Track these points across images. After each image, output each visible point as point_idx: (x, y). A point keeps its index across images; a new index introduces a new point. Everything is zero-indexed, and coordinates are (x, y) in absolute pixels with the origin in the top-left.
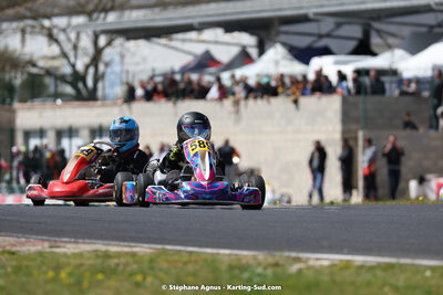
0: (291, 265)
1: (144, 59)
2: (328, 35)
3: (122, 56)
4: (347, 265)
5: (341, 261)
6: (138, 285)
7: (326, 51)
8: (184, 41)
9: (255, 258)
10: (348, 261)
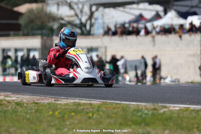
0: (161, 109)
1: (113, 17)
2: (196, 7)
3: (103, 16)
4: (187, 109)
5: (185, 107)
6: (90, 118)
7: (195, 14)
8: (131, 9)
9: (145, 106)
10: (188, 108)
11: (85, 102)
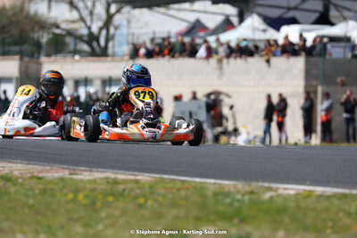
1: (147, 24)
2: (295, 8)
4: (310, 194)
6: (141, 206)
8: (179, 10)
10: (310, 191)
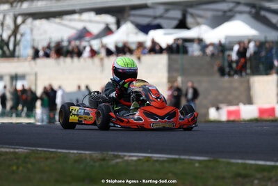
0: (113, 160)
1: (45, 32)
2: (161, 17)
3: (32, 30)
4: (148, 159)
5: (145, 157)
7: (159, 27)
8: (70, 20)
9: (91, 156)
10: (149, 157)
11: (8, 150)
